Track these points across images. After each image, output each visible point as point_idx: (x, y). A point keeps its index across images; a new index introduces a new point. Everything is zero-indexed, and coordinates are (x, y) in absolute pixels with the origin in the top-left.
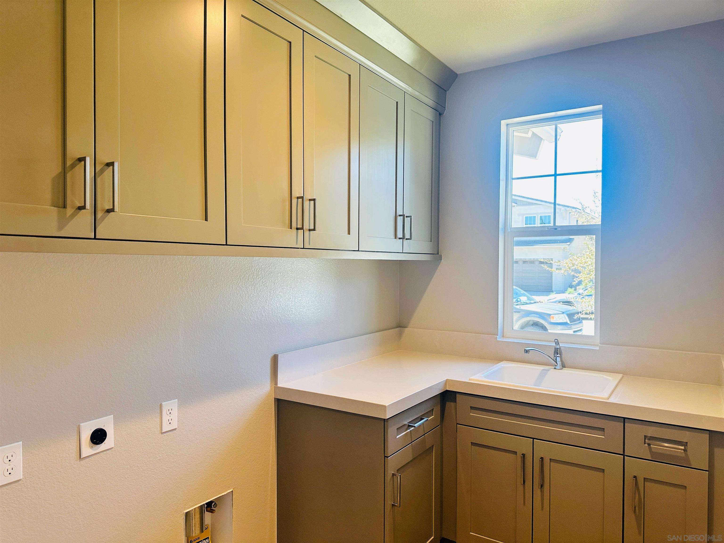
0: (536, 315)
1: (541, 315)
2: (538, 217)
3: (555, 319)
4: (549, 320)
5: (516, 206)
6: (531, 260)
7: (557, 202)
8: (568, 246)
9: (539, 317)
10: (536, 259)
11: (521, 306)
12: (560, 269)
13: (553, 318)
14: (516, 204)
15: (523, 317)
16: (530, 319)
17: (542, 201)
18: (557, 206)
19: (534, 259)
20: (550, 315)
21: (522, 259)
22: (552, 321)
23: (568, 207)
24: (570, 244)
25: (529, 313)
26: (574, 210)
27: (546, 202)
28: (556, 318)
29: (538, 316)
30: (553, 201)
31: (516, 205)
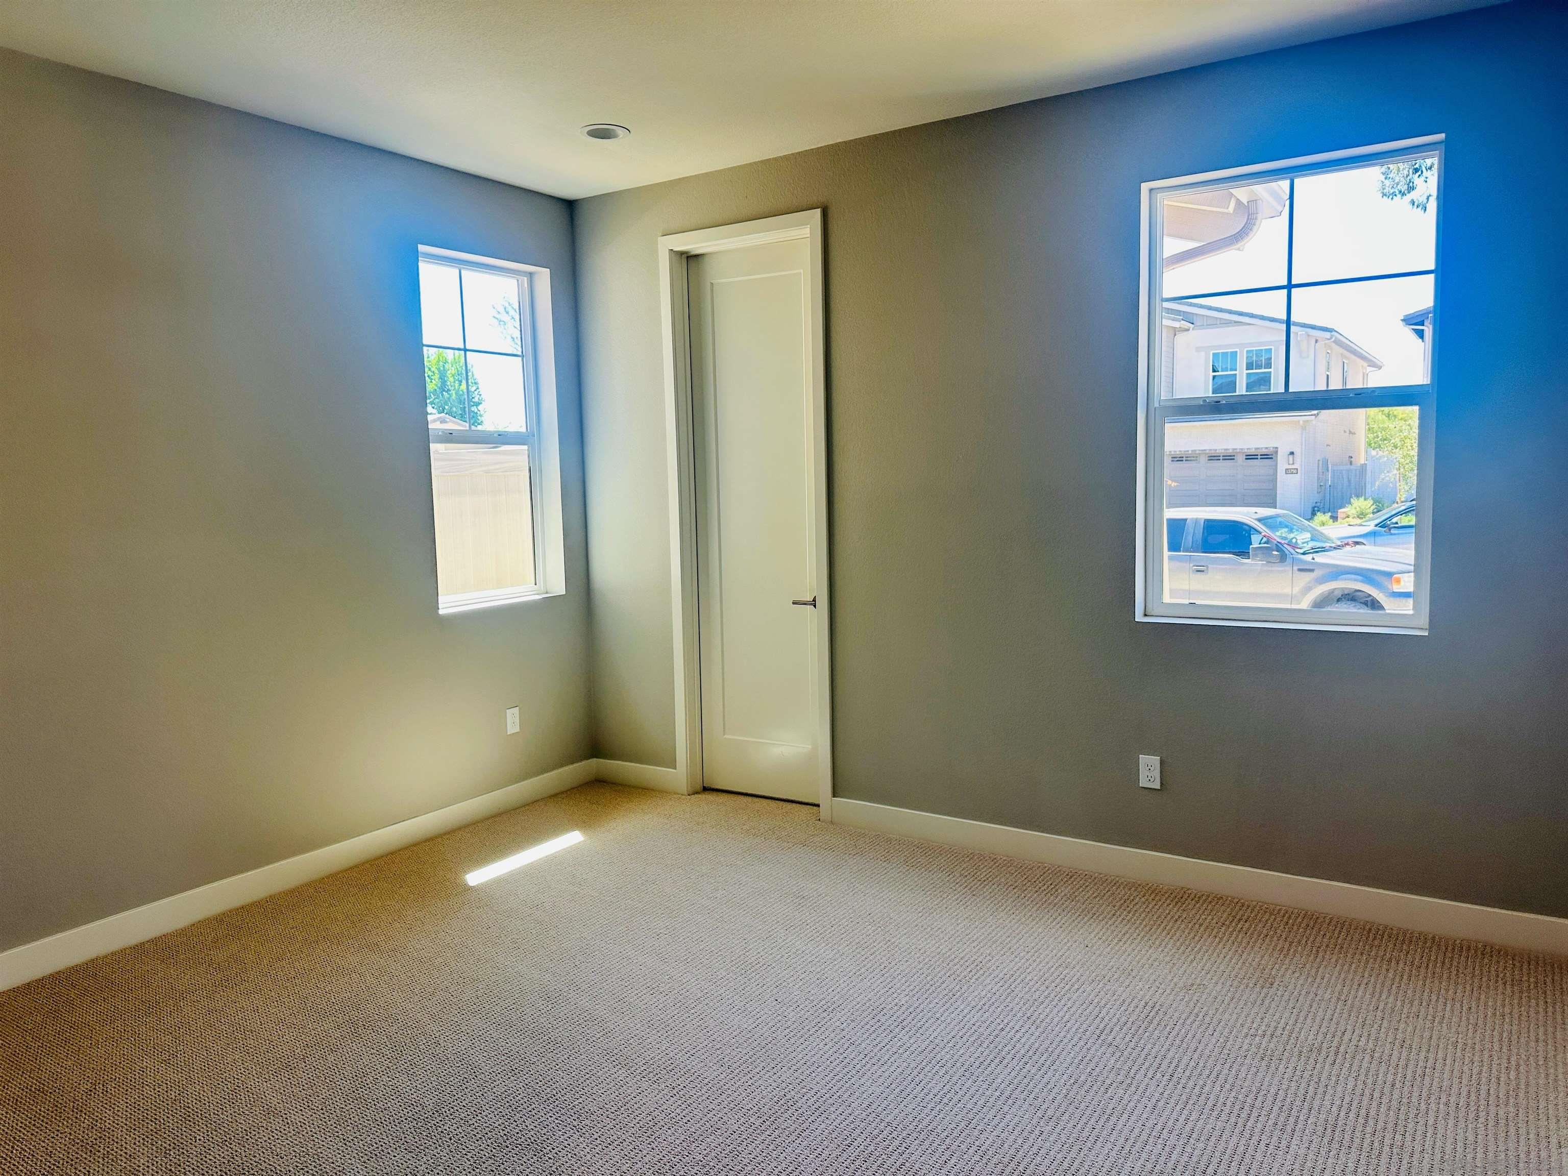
0: (1353, 576)
1: (1367, 575)
2: (1242, 352)
3: (1402, 583)
4: (1390, 587)
5: (1191, 329)
6: (1228, 451)
7: (1292, 319)
8: (1314, 417)
9: (1362, 581)
10: (1238, 451)
11: (1314, 557)
12: (1295, 472)
13: (1398, 581)
14: (1193, 324)
15: (1321, 581)
16: (1333, 587)
17: (1252, 316)
18: (1293, 328)
19: (1235, 451)
20: (1389, 575)
21: (1207, 451)
22: (1396, 588)
23: (1313, 327)
24: (1318, 414)
25: (1338, 572)
26: (1328, 335)
27: (1262, 318)
28: (1404, 581)
29: (1360, 578)
30: (1285, 318)
31: (1192, 326)
